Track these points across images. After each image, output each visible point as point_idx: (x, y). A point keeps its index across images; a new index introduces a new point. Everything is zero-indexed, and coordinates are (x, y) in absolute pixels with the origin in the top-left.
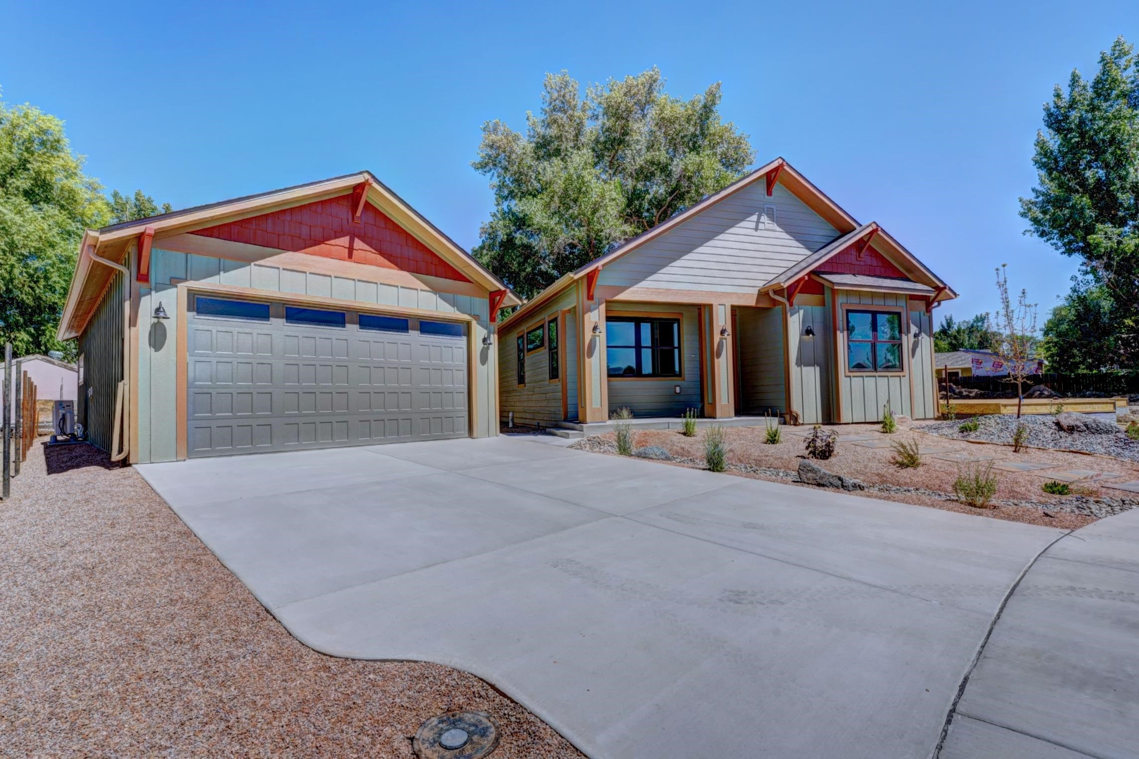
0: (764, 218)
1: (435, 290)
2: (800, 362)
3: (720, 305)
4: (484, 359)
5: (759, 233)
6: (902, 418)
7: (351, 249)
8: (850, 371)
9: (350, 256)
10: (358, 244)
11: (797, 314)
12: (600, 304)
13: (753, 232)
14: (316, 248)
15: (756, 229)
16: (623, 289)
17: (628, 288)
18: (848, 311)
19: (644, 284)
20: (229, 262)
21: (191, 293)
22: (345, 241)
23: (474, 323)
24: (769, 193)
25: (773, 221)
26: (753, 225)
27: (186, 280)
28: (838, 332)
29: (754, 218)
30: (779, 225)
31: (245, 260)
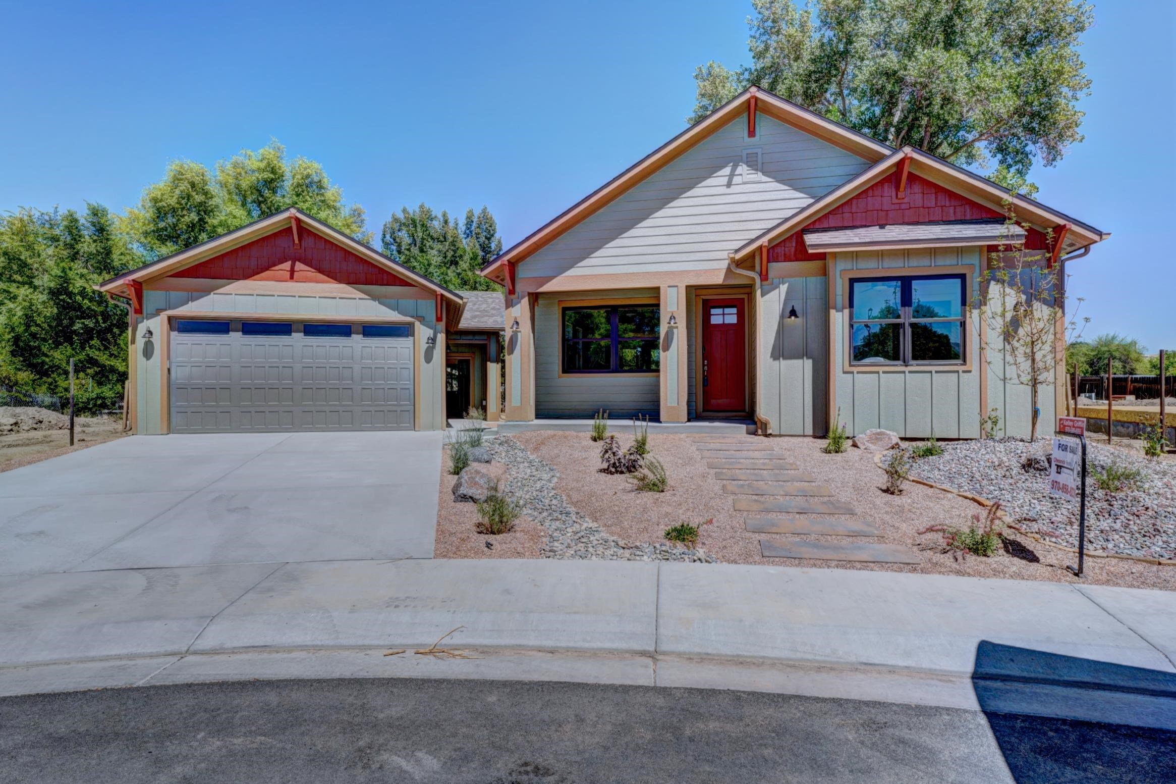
0: (742, 169)
1: (374, 297)
2: (779, 353)
3: (669, 287)
4: (428, 358)
5: (733, 189)
6: (878, 434)
7: (292, 271)
8: (850, 365)
9: (292, 277)
10: (299, 266)
11: (777, 291)
12: (523, 297)
13: (724, 190)
14: (267, 273)
15: (729, 185)
16: (549, 279)
17: (555, 277)
18: (852, 281)
19: (571, 272)
20: (195, 294)
21: (170, 319)
22: (287, 265)
23: (417, 324)
24: (752, 133)
25: (756, 170)
26: (725, 180)
27: (166, 310)
28: (833, 312)
29: (727, 171)
30: (764, 173)
31: (207, 291)
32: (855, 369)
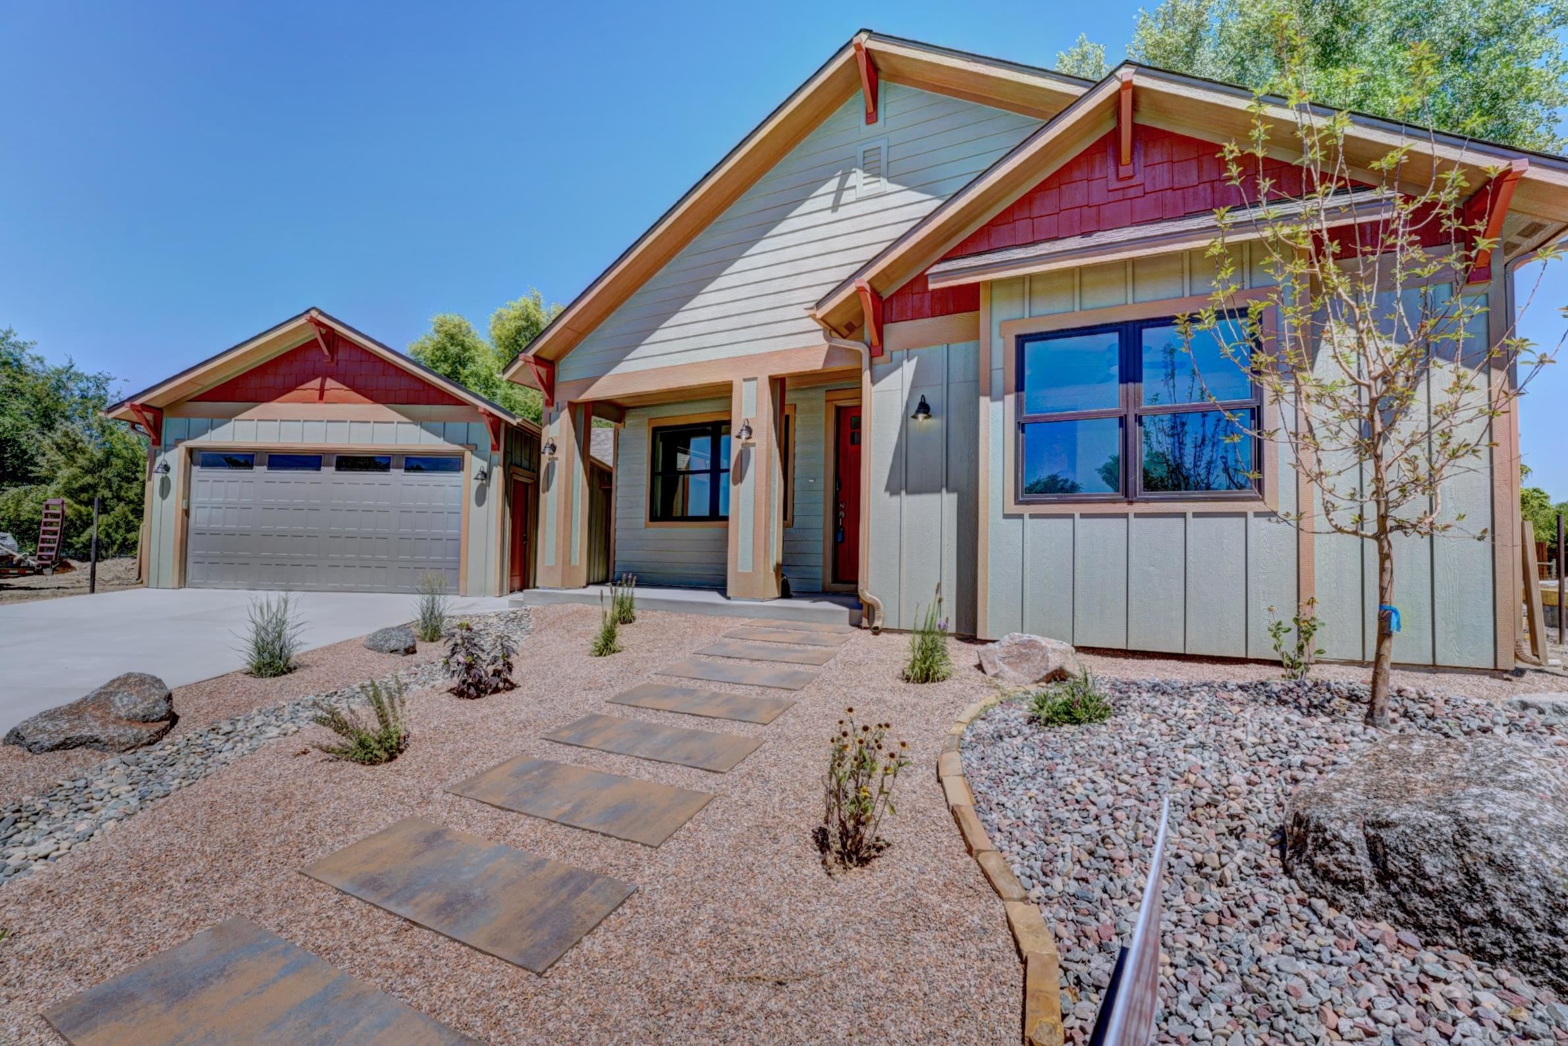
0: (857, 178)
1: (415, 420)
2: (900, 483)
3: (745, 380)
4: (481, 498)
5: (842, 212)
7: (322, 390)
8: (1017, 502)
9: (321, 397)
10: (330, 383)
11: (899, 371)
12: (563, 409)
13: (829, 216)
14: (295, 393)
15: (835, 207)
16: (592, 381)
17: (600, 377)
18: (1022, 340)
19: (623, 368)
20: (215, 421)
21: (191, 451)
22: (316, 383)
23: (468, 454)
24: (872, 117)
25: (878, 175)
26: (829, 201)
27: (183, 440)
28: (984, 401)
29: (833, 185)
30: (891, 179)
31: (229, 417)
32: (1027, 510)
